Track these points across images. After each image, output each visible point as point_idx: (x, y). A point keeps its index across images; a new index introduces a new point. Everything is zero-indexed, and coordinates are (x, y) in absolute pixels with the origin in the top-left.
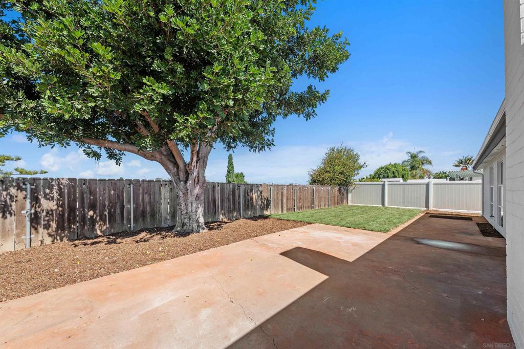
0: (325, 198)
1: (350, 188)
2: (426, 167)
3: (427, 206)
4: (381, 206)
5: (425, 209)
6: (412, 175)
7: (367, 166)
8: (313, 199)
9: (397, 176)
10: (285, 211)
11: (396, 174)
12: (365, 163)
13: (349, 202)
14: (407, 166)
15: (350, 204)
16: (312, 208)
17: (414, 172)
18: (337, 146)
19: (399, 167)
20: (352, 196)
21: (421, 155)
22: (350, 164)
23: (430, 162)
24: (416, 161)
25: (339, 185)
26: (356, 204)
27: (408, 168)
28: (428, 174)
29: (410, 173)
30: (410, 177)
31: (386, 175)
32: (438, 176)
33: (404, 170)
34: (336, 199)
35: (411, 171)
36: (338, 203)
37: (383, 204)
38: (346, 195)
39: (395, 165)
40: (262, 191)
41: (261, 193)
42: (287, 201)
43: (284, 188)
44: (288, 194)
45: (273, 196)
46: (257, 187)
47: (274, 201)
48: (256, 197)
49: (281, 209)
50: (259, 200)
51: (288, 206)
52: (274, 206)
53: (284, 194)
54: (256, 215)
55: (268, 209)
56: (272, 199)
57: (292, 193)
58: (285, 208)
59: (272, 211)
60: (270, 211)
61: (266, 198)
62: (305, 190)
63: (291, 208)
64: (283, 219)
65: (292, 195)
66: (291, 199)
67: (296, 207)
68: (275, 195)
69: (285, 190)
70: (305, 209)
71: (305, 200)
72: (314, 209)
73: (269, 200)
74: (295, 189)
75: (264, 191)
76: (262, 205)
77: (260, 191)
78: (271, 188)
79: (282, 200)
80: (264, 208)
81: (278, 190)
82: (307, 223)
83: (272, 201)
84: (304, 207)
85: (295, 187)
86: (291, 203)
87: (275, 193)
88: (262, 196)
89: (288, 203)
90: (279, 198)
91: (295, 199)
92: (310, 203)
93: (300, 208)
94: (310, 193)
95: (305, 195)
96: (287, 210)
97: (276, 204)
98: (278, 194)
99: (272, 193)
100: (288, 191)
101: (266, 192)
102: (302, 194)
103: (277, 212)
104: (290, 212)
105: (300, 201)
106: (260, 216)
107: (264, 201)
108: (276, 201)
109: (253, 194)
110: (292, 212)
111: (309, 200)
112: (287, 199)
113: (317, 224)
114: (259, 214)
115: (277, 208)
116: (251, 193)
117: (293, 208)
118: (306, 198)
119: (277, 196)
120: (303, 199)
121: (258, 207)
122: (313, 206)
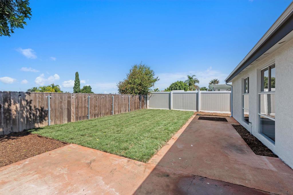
0: (126, 104)
1: (148, 96)
2: (196, 84)
3: (197, 109)
4: (169, 109)
5: (196, 111)
6: (190, 89)
7: (159, 80)
8: (112, 106)
9: (182, 89)
10: (73, 120)
11: (181, 88)
12: (157, 78)
13: (148, 106)
14: (187, 83)
15: (148, 108)
16: (111, 114)
17: (191, 87)
18: (138, 64)
19: (182, 84)
20: (150, 102)
21: (194, 78)
22: (146, 78)
23: (198, 82)
24: (192, 81)
25: (139, 94)
26: (152, 108)
27: (188, 84)
28: (197, 88)
29: (188, 87)
30: (188, 90)
31: (175, 88)
32: (202, 89)
33: (185, 85)
34: (136, 105)
35: (189, 86)
36: (138, 108)
37: (170, 108)
38: (145, 101)
39: (180, 82)
40: (31, 101)
41: (29, 103)
42: (76, 109)
43: (72, 97)
44: (78, 102)
45: (53, 105)
46: (20, 95)
47: (54, 111)
48: (17, 108)
49: (66, 119)
50: (25, 112)
51: (78, 115)
52: (55, 116)
53: (71, 103)
54: (16, 130)
55: (44, 120)
56: (50, 109)
57: (85, 101)
58: (74, 117)
59: (49, 122)
60: (47, 123)
61: (40, 109)
62: (102, 98)
63: (83, 117)
64: (43, 135)
65: (85, 103)
66: (83, 108)
67: (89, 115)
68: (57, 104)
69: (73, 98)
70: (102, 115)
71: (102, 107)
72: (113, 114)
73: (45, 111)
74: (88, 98)
75: (35, 101)
76: (32, 117)
77: (27, 101)
78: (49, 97)
79: (68, 109)
80: (35, 121)
81: (61, 98)
82: (62, 142)
83: (51, 111)
84: (101, 114)
85: (88, 96)
86: (82, 112)
87: (57, 102)
88: (30, 107)
89: (78, 111)
90: (63, 107)
91: (88, 107)
92: (109, 110)
93: (95, 115)
94: (108, 101)
95: (102, 103)
96: (77, 118)
97: (58, 114)
98: (61, 103)
99: (51, 102)
100: (78, 99)
101: (39, 101)
102: (99, 102)
103: (60, 122)
104: (82, 120)
105: (96, 108)
106: (25, 130)
107: (35, 112)
108: (58, 111)
109: (10, 105)
110: (85, 120)
111: (108, 107)
112: (77, 108)
113: (71, 145)
114: (25, 128)
115: (60, 118)
116: (7, 104)
117: (86, 116)
118: (103, 106)
119: (60, 105)
120: (100, 107)
121: (22, 120)
122: (112, 112)
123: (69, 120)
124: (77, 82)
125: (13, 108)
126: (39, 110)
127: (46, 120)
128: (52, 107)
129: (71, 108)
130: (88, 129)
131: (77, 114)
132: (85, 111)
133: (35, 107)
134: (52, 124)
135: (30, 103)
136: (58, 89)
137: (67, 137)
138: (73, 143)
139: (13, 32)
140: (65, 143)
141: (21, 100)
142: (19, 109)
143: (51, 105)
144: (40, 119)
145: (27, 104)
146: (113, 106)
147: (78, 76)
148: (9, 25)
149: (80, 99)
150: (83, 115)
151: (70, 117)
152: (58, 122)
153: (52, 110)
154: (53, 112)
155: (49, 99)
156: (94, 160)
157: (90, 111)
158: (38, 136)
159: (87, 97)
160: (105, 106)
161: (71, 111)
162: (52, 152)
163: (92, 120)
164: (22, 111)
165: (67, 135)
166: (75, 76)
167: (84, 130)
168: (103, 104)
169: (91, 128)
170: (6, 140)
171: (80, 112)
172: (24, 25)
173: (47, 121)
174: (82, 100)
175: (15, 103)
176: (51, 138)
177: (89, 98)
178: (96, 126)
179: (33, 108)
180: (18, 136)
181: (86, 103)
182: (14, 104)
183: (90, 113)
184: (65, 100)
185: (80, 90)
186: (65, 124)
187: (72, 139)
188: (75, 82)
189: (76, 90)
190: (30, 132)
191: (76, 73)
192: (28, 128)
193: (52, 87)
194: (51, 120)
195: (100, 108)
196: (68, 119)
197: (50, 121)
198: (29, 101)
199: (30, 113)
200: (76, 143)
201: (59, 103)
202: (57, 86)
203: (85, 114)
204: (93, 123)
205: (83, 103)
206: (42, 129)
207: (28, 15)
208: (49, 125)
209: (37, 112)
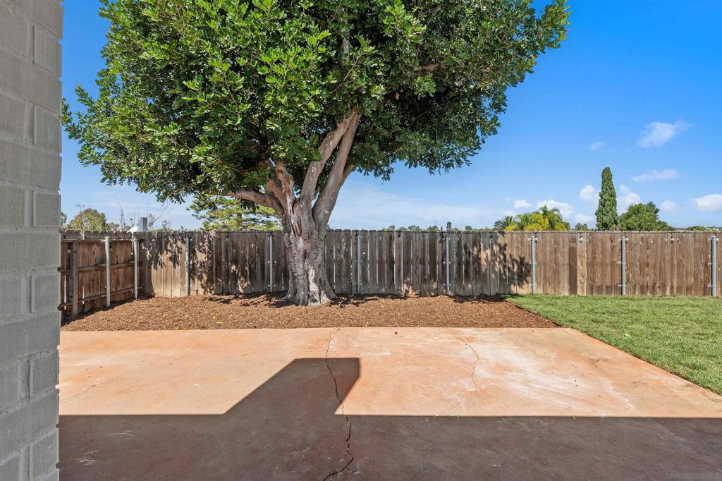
8: (708, 268)
16: (707, 291)
40: (506, 245)
41: (503, 248)
42: (589, 268)
43: (579, 239)
44: (594, 253)
45: (540, 256)
46: (491, 237)
47: (543, 267)
48: (487, 257)
49: (567, 285)
50: (497, 263)
51: (594, 281)
52: (545, 277)
53: (578, 254)
54: (486, 292)
55: (524, 282)
56: (534, 263)
57: (612, 249)
58: (585, 285)
59: (534, 288)
60: (531, 288)
61: (518, 260)
62: (666, 243)
63: (607, 287)
64: (523, 306)
65: (612, 255)
66: (607, 265)
67: (624, 286)
68: (548, 253)
69: (581, 242)
70: (668, 292)
71: (668, 269)
72: (715, 295)
73: (527, 264)
74: (621, 242)
75: (512, 246)
76: (507, 273)
77: (500, 245)
78: (533, 239)
79: (570, 265)
80: (511, 280)
81: (556, 242)
82: (554, 323)
83: (537, 266)
84: (664, 287)
85: (621, 237)
86: (604, 275)
87: (548, 249)
88: (505, 256)
89: (594, 273)
90: (561, 259)
91: (622, 265)
92: (696, 278)
93: (645, 289)
94: (692, 250)
95: (667, 258)
96: (592, 289)
97: (549, 274)
98: (556, 252)
99: (536, 249)
100: (593, 246)
101: (517, 247)
102: (656, 255)
103: (555, 291)
104: (604, 295)
105: (647, 269)
106: (497, 294)
107: (510, 266)
108: (550, 268)
109: (479, 251)
110: (613, 295)
111: (691, 268)
112: (591, 264)
113: (568, 330)
114: (497, 291)
115: (554, 284)
116: (475, 249)
117: (616, 287)
118: (672, 266)
119: (553, 256)
120: (660, 266)
121: (493, 276)
122: (709, 286)
123: (573, 289)
124: (606, 197)
125: (483, 255)
126: (517, 262)
127: (528, 282)
128: (539, 259)
129: (576, 265)
130: (612, 314)
131: (591, 280)
132: (612, 273)
133: (511, 256)
134: (539, 291)
135: (505, 249)
136: (556, 218)
137: (563, 316)
138: (573, 328)
139: (484, 142)
140: (558, 325)
141: (493, 245)
142: (489, 258)
143: (536, 254)
144: (518, 279)
145: (500, 250)
146: (715, 268)
147: (610, 180)
148: (479, 133)
149: (600, 244)
150: (609, 284)
151: (576, 283)
152: (550, 291)
153: (538, 264)
154: (540, 269)
155: (533, 242)
156: (606, 360)
157: (628, 276)
158: (516, 306)
159: (620, 239)
160: (680, 264)
161: (576, 271)
162: (537, 330)
163: (632, 299)
164: (494, 261)
165: (565, 314)
166: (601, 180)
167: (603, 313)
168: (672, 258)
169: (622, 313)
170: (477, 302)
171: (598, 274)
172: (497, 128)
173: (530, 285)
174: (603, 247)
175: (485, 248)
176: (536, 312)
177: (624, 243)
178: (637, 312)
179: (508, 257)
180: (489, 301)
181: (616, 254)
182: (484, 250)
183: (628, 280)
184: (563, 247)
185: (616, 218)
186: (564, 297)
187: (571, 321)
188: (601, 197)
189: (604, 218)
190: (505, 298)
191: (604, 172)
192: (502, 292)
193: (543, 215)
194: (538, 283)
195: (661, 270)
196: (570, 287)
197: (535, 285)
198: (502, 245)
199: (504, 267)
200: (577, 329)
201: (551, 253)
202: (553, 211)
203: (612, 282)
204: (633, 305)
205: (608, 254)
206: (522, 296)
207: (502, 107)
208: (534, 292)
209: (513, 265)
